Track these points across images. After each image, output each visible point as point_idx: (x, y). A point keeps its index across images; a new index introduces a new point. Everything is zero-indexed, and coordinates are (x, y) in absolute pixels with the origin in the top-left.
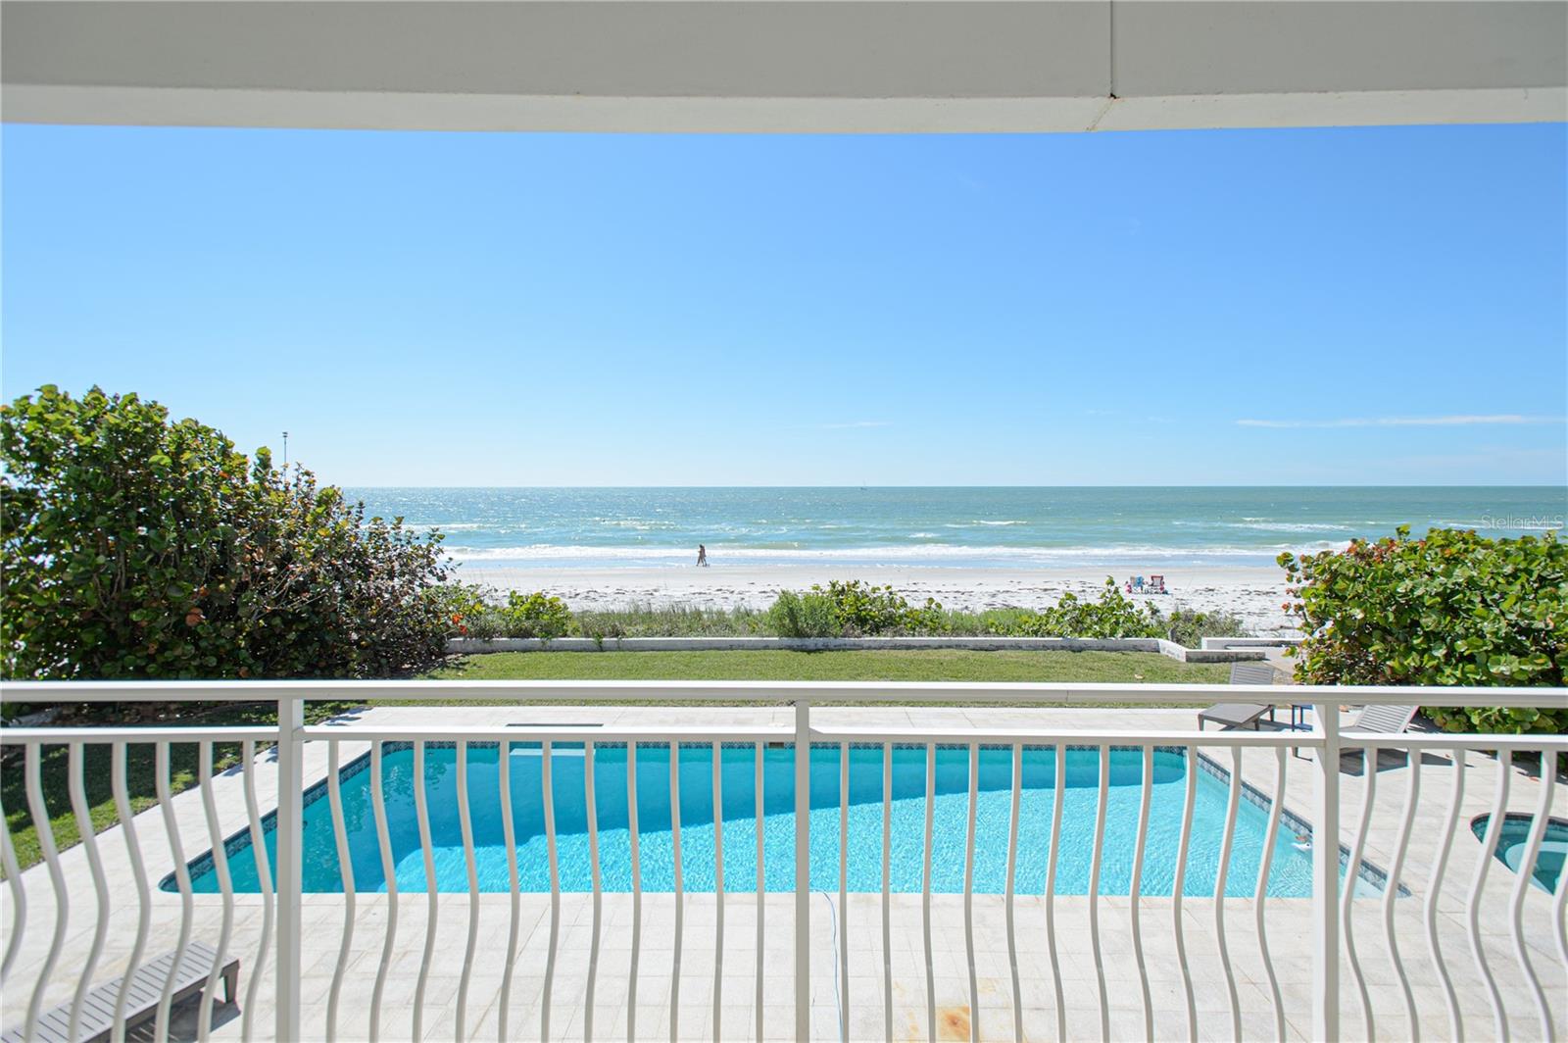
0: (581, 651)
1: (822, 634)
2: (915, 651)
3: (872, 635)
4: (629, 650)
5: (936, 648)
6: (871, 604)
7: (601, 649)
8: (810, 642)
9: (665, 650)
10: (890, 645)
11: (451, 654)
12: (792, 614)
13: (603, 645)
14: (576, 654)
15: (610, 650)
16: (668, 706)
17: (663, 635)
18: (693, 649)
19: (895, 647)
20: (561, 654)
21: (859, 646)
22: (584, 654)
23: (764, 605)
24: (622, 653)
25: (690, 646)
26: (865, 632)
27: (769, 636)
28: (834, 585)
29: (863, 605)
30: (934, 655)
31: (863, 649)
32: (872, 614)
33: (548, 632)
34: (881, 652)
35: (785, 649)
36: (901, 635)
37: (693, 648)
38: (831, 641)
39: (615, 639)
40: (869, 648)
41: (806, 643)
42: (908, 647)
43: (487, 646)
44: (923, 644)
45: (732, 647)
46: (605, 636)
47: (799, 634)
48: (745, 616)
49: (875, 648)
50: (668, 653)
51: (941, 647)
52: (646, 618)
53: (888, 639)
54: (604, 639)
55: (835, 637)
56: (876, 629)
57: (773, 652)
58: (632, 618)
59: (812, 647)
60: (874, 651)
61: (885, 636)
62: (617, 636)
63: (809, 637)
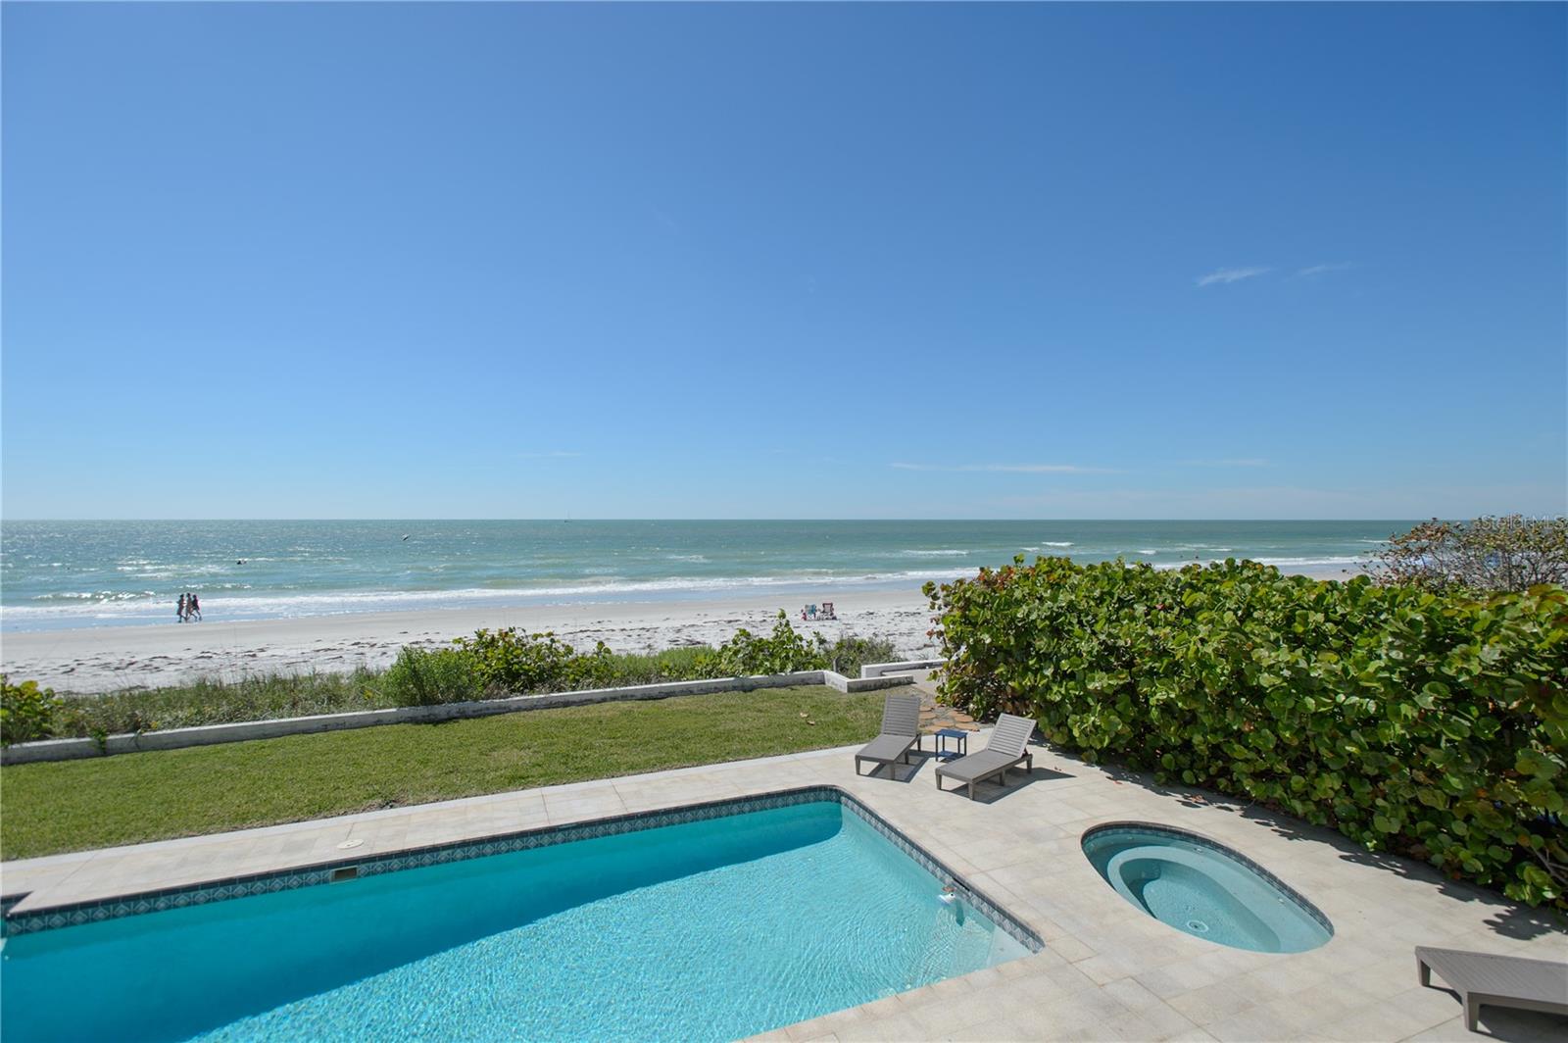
0: (66, 759)
1: (458, 698)
2: (573, 708)
3: (522, 693)
4: (155, 749)
5: (599, 702)
6: (526, 655)
7: (104, 751)
8: (440, 710)
9: (219, 743)
10: (544, 703)
12: (417, 676)
13: (109, 746)
14: (54, 764)
15: (121, 751)
16: (180, 837)
17: (220, 721)
18: (265, 737)
19: (551, 705)
20: (23, 769)
21: (505, 708)
22: (73, 762)
23: (384, 662)
24: (140, 755)
25: (258, 733)
26: (513, 691)
27: (381, 708)
28: (480, 636)
29: (517, 657)
30: (593, 711)
31: (510, 711)
32: (526, 667)
34: (531, 713)
35: (405, 722)
36: (559, 690)
37: (264, 735)
38: (469, 705)
39: (132, 735)
40: (518, 710)
41: (437, 712)
42: (566, 704)
44: (583, 699)
45: (326, 728)
46: (113, 731)
47: (428, 700)
48: (364, 676)
49: (525, 710)
50: (219, 747)
51: (604, 700)
52: (205, 696)
53: (542, 696)
54: (111, 737)
55: (476, 700)
56: (530, 685)
57: (386, 728)
58: (171, 698)
59: (443, 715)
60: (522, 714)
61: (540, 693)
62: (135, 729)
63: (439, 703)
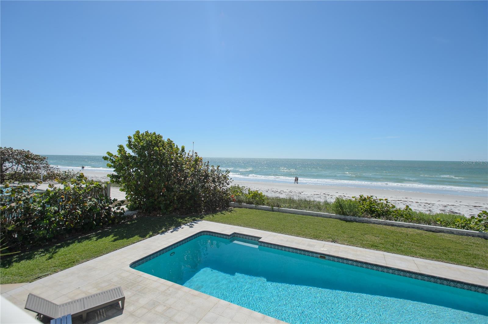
0: (267, 210)
1: (353, 215)
2: (396, 227)
3: (376, 218)
4: (282, 212)
5: (406, 228)
6: (377, 206)
7: (273, 210)
8: (348, 218)
9: (294, 214)
10: (384, 223)
11: (231, 207)
12: (341, 206)
13: (274, 209)
14: (265, 211)
15: (276, 211)
16: (286, 234)
17: (294, 209)
18: (303, 215)
19: (386, 224)
20: (260, 211)
21: (369, 222)
22: (267, 211)
23: (332, 201)
24: (279, 213)
25: (302, 213)
26: (372, 217)
27: (331, 213)
28: (361, 197)
29: (374, 206)
30: (404, 230)
31: (371, 223)
32: (377, 210)
33: (257, 204)
34: (379, 225)
35: (338, 219)
36: (390, 220)
37: (303, 214)
38: (357, 218)
39: (278, 208)
40: (374, 223)
41: (347, 218)
42: (393, 225)
43: (240, 206)
44: (400, 225)
45: (317, 215)
46: (274, 206)
47: (344, 214)
48: (326, 203)
49: (377, 224)
50: (294, 215)
51: (409, 227)
52: (290, 202)
53: (383, 220)
54: (274, 208)
55: (359, 217)
56: (379, 216)
57: (333, 219)
58: (284, 201)
59: (349, 219)
60: (376, 225)
61: (382, 219)
62: (278, 207)
63: (348, 215)
